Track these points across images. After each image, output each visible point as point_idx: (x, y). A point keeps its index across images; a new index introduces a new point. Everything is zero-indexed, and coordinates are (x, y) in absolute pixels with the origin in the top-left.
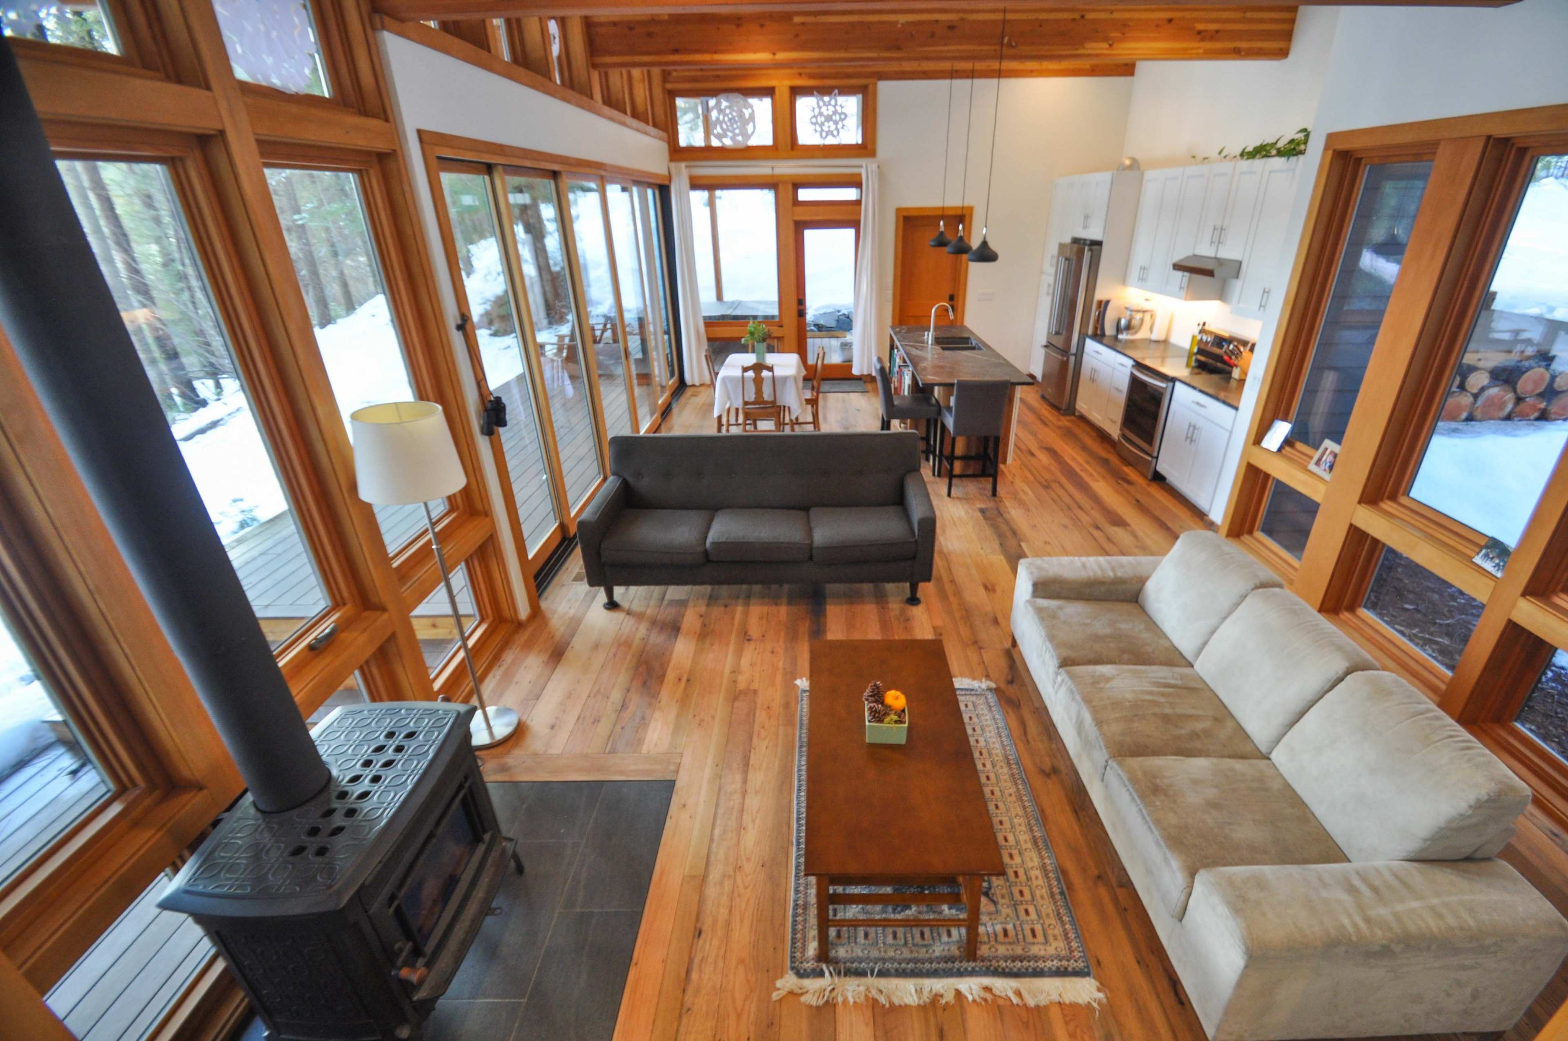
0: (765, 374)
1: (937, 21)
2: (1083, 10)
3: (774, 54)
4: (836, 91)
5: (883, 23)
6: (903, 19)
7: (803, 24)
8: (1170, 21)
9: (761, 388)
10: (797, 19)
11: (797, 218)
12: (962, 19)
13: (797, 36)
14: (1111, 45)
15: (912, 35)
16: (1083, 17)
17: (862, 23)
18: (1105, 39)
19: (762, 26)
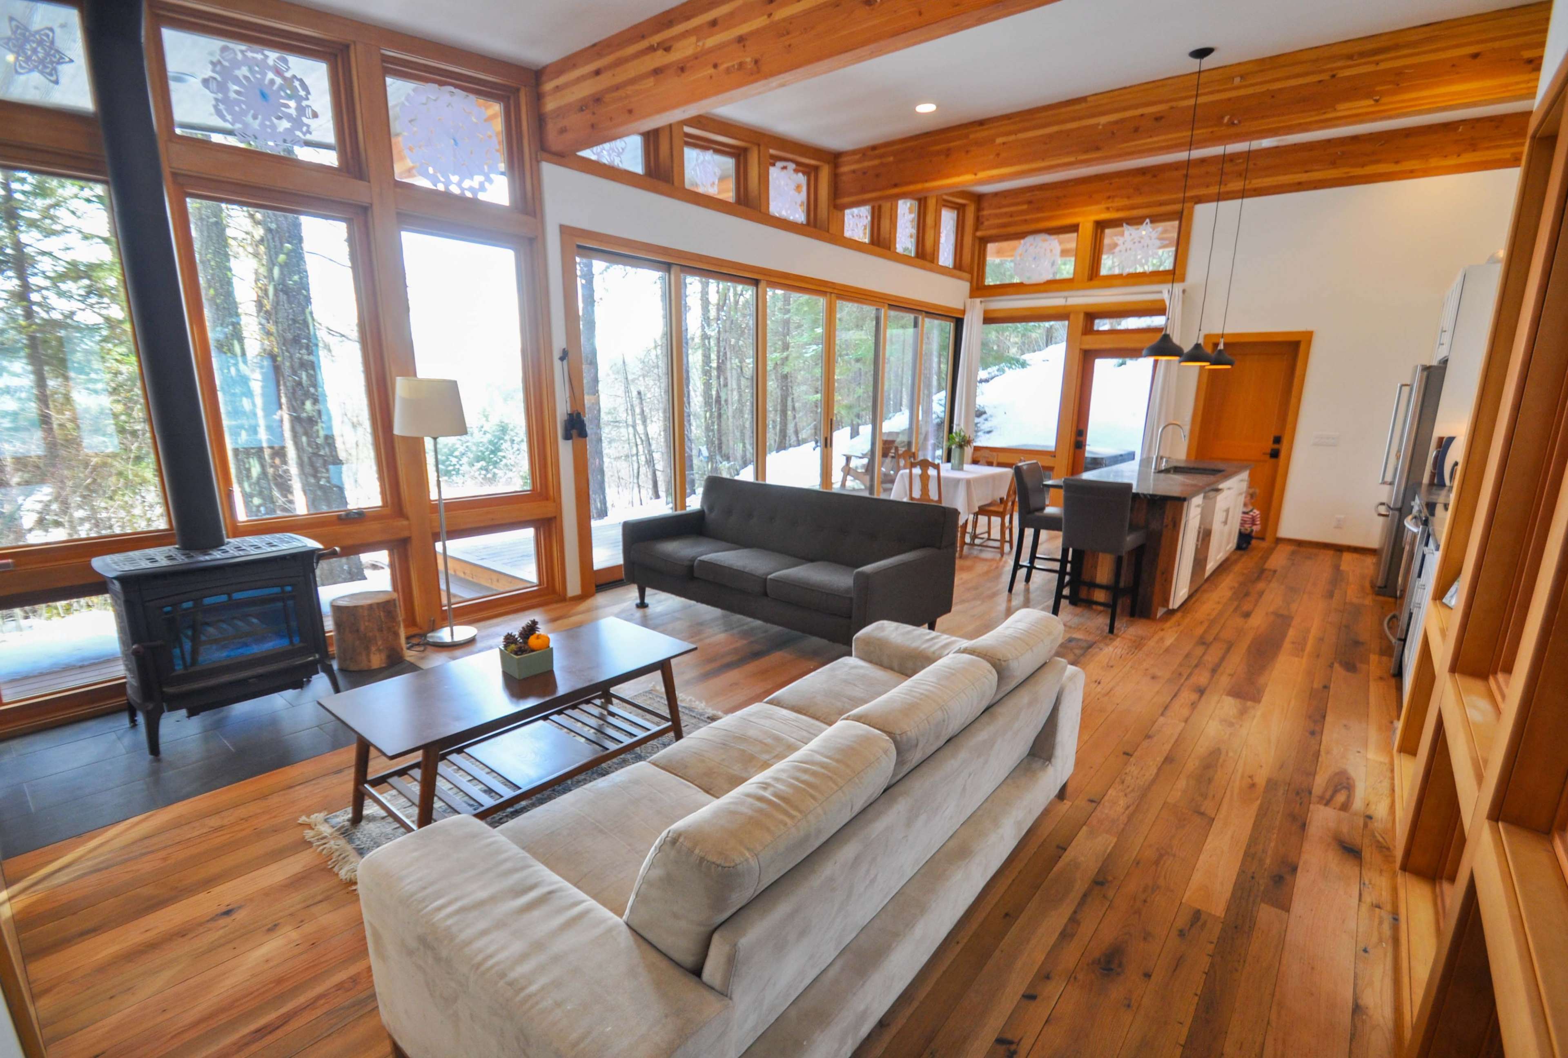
0: (932, 472)
1: (1142, 115)
2: (1332, 69)
3: (976, 174)
4: (1148, 220)
5: (1086, 127)
6: (1103, 120)
7: (1004, 143)
8: (1475, 56)
9: (927, 485)
10: (999, 140)
11: (1087, 347)
12: (1172, 108)
13: (998, 155)
14: (1377, 101)
15: (1113, 133)
16: (1333, 76)
17: (1061, 132)
18: (1368, 96)
19: (967, 152)
